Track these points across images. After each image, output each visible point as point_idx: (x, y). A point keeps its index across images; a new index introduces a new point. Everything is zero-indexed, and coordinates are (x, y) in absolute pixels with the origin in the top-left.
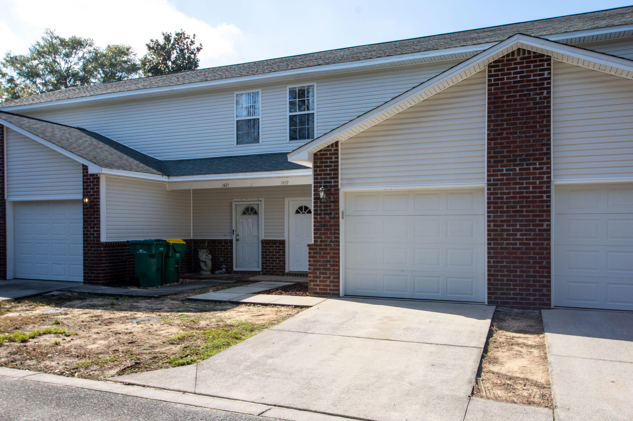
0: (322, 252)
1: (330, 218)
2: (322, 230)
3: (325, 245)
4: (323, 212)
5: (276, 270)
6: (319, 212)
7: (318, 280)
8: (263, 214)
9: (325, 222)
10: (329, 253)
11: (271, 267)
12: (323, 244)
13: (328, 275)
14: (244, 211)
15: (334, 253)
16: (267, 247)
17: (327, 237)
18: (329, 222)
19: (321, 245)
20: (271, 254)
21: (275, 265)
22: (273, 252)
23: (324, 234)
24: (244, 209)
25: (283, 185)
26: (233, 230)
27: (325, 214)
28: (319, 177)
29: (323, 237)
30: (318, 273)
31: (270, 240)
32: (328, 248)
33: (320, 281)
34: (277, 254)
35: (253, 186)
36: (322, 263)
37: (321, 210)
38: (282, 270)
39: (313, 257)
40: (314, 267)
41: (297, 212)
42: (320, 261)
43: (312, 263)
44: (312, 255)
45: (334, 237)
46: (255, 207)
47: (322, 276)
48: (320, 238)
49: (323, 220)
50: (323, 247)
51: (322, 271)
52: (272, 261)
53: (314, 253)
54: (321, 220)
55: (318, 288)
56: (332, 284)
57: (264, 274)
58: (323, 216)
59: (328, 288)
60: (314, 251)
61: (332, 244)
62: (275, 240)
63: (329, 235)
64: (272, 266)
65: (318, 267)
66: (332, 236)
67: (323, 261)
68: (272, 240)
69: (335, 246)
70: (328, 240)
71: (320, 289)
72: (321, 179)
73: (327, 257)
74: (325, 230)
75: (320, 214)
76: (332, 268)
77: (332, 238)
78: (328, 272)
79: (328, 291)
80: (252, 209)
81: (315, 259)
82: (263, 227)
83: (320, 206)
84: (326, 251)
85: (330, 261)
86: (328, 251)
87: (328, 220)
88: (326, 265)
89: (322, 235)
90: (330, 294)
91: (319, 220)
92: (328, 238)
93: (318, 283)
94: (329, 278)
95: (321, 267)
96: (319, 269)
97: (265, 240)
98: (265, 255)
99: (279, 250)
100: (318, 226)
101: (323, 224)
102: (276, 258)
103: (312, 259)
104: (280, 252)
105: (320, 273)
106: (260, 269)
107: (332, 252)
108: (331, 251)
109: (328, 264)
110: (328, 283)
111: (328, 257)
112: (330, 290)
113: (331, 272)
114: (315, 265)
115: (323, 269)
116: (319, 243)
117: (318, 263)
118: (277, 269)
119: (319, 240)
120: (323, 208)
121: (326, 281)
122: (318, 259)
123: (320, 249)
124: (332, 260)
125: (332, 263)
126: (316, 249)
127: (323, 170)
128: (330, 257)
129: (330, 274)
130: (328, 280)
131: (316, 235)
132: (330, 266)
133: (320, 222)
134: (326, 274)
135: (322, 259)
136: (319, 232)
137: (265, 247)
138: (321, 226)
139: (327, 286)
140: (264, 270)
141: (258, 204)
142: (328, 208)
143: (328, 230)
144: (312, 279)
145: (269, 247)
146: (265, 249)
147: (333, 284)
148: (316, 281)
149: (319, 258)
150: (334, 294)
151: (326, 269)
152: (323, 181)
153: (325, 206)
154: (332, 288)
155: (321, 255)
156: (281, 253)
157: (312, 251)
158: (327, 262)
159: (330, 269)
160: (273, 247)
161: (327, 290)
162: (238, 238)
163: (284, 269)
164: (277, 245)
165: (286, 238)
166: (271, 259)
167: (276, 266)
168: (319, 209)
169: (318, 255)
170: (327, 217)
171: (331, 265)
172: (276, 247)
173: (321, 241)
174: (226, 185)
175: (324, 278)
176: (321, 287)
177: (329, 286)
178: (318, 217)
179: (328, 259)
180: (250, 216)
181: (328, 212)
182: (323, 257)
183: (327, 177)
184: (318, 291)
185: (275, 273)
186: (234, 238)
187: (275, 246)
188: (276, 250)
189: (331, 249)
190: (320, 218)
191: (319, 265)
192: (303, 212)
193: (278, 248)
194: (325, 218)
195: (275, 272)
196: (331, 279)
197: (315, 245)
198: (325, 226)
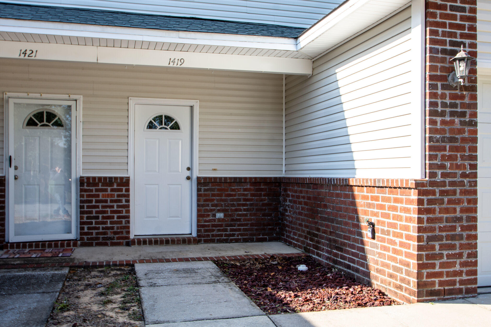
0: (446, 200)
1: (462, 123)
2: (445, 150)
3: (452, 184)
4: (448, 110)
5: (112, 235)
6: (439, 109)
7: (437, 262)
8: (81, 126)
9: (452, 131)
10: (459, 202)
11: (101, 230)
12: (448, 180)
13: (457, 251)
14: (31, 119)
15: (469, 201)
16: (92, 191)
17: (457, 164)
18: (461, 131)
19: (443, 184)
20: (100, 205)
21: (109, 225)
22: (106, 201)
23: (451, 158)
24: (31, 116)
25: (171, 65)
26: (10, 157)
27: (452, 114)
28: (440, 30)
29: (448, 164)
30: (437, 247)
31: (100, 178)
32: (458, 190)
33: (442, 265)
34: (115, 204)
35: (99, 62)
36: (444, 224)
37: (444, 105)
38: (125, 235)
39: (428, 211)
40: (430, 234)
41: (151, 126)
42: (440, 220)
43: (425, 225)
44: (426, 206)
45: (470, 165)
46: (59, 112)
47: (445, 253)
48: (443, 167)
49: (447, 128)
50: (448, 188)
51: (444, 242)
52: (103, 218)
53: (430, 202)
54: (443, 127)
55: (437, 280)
56: (464, 269)
57: (84, 245)
58: (448, 118)
59: (458, 279)
60: (430, 197)
61: (466, 180)
62: (111, 178)
63: (459, 162)
64: (103, 228)
65: (437, 233)
66: (466, 163)
67: (448, 220)
68: (105, 178)
69: (471, 186)
70: (457, 171)
71: (441, 283)
72: (444, 34)
73: (455, 210)
74: (452, 149)
75: (443, 114)
76: (465, 234)
77: (465, 168)
78: (457, 243)
79: (458, 286)
80: (51, 116)
81: (431, 216)
82: (80, 153)
83: (443, 96)
84: (453, 197)
85: (460, 219)
86: (458, 196)
87: (459, 126)
88: (454, 228)
89: (448, 160)
90: (460, 291)
91: (439, 126)
92: (458, 167)
93: (437, 269)
94: (460, 255)
95: (444, 234)
96: (440, 238)
97: (88, 178)
98: (88, 207)
99: (119, 196)
100: (438, 141)
101: (448, 135)
102: (112, 212)
103: (425, 217)
104: (120, 201)
105: (442, 247)
106: (72, 236)
107: (465, 198)
108: (462, 197)
109: (458, 225)
110: (458, 268)
111: (458, 210)
112: (462, 282)
113: (464, 242)
114: (432, 230)
115: (448, 238)
116: (439, 178)
117: (437, 225)
118: (115, 233)
119: (439, 172)
120: (448, 101)
121: (453, 264)
122: (438, 215)
123: (442, 193)
124: (464, 216)
125: (465, 223)
126: (434, 193)
127: (448, 15)
128: (462, 211)
129: (462, 246)
130: (458, 261)
131: (435, 162)
132: (462, 230)
133: (443, 131)
134: (453, 247)
135: (445, 216)
136: (439, 154)
137: (86, 191)
138: (443, 141)
139: (456, 274)
140: (85, 237)
141: (70, 107)
142: (458, 102)
143: (457, 149)
144: (425, 261)
145: (97, 190)
146: (88, 196)
147: (468, 268)
148: (433, 266)
149: (440, 213)
150: (468, 291)
151: (453, 238)
152: (448, 39)
153: (453, 97)
154: (465, 277)
155: (444, 206)
156: (124, 203)
157: (425, 198)
158: (455, 222)
159: (461, 237)
160: (106, 190)
161: (454, 283)
162: (17, 173)
163: (128, 232)
164: (115, 187)
165: (130, 174)
166: (100, 216)
167: (112, 228)
168: (439, 101)
169: (437, 207)
170: (457, 120)
171: (463, 228)
172: (112, 190)
173: (443, 175)
174: (28, 52)
175: (448, 256)
176: (445, 278)
177: (460, 273)
178: (439, 119)
179: (458, 214)
180: (46, 129)
181: (459, 110)
182: (447, 211)
183: (456, 33)
184: (437, 287)
185: (109, 242)
186: (12, 172)
187: (109, 188)
188: (112, 196)
189: (463, 193)
190: (443, 122)
191: (440, 227)
192: (163, 126)
193: (116, 193)
194: (452, 122)
195: (110, 238)
196: (465, 259)
197: (432, 184)
198: (452, 140)
